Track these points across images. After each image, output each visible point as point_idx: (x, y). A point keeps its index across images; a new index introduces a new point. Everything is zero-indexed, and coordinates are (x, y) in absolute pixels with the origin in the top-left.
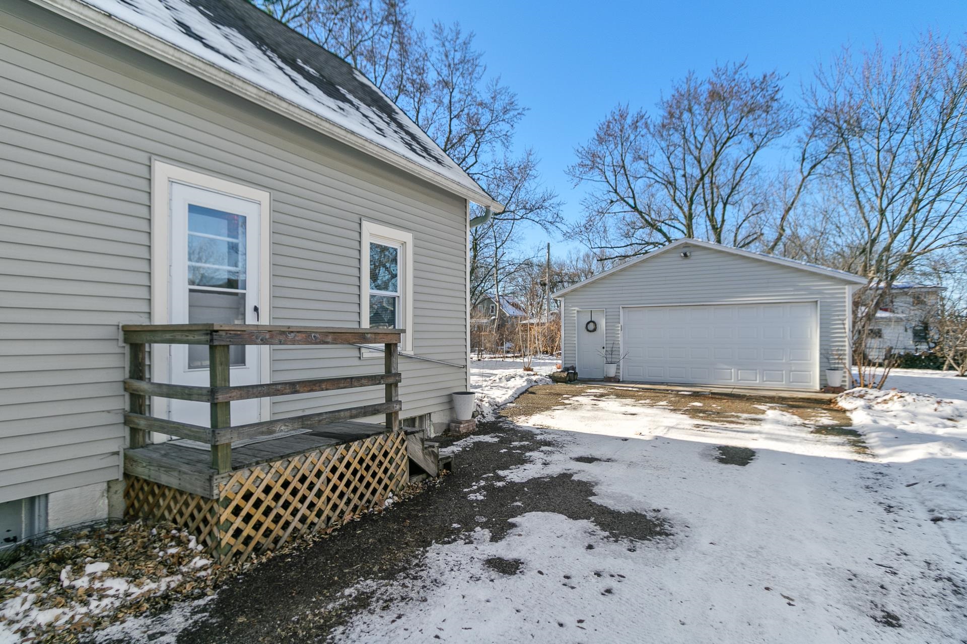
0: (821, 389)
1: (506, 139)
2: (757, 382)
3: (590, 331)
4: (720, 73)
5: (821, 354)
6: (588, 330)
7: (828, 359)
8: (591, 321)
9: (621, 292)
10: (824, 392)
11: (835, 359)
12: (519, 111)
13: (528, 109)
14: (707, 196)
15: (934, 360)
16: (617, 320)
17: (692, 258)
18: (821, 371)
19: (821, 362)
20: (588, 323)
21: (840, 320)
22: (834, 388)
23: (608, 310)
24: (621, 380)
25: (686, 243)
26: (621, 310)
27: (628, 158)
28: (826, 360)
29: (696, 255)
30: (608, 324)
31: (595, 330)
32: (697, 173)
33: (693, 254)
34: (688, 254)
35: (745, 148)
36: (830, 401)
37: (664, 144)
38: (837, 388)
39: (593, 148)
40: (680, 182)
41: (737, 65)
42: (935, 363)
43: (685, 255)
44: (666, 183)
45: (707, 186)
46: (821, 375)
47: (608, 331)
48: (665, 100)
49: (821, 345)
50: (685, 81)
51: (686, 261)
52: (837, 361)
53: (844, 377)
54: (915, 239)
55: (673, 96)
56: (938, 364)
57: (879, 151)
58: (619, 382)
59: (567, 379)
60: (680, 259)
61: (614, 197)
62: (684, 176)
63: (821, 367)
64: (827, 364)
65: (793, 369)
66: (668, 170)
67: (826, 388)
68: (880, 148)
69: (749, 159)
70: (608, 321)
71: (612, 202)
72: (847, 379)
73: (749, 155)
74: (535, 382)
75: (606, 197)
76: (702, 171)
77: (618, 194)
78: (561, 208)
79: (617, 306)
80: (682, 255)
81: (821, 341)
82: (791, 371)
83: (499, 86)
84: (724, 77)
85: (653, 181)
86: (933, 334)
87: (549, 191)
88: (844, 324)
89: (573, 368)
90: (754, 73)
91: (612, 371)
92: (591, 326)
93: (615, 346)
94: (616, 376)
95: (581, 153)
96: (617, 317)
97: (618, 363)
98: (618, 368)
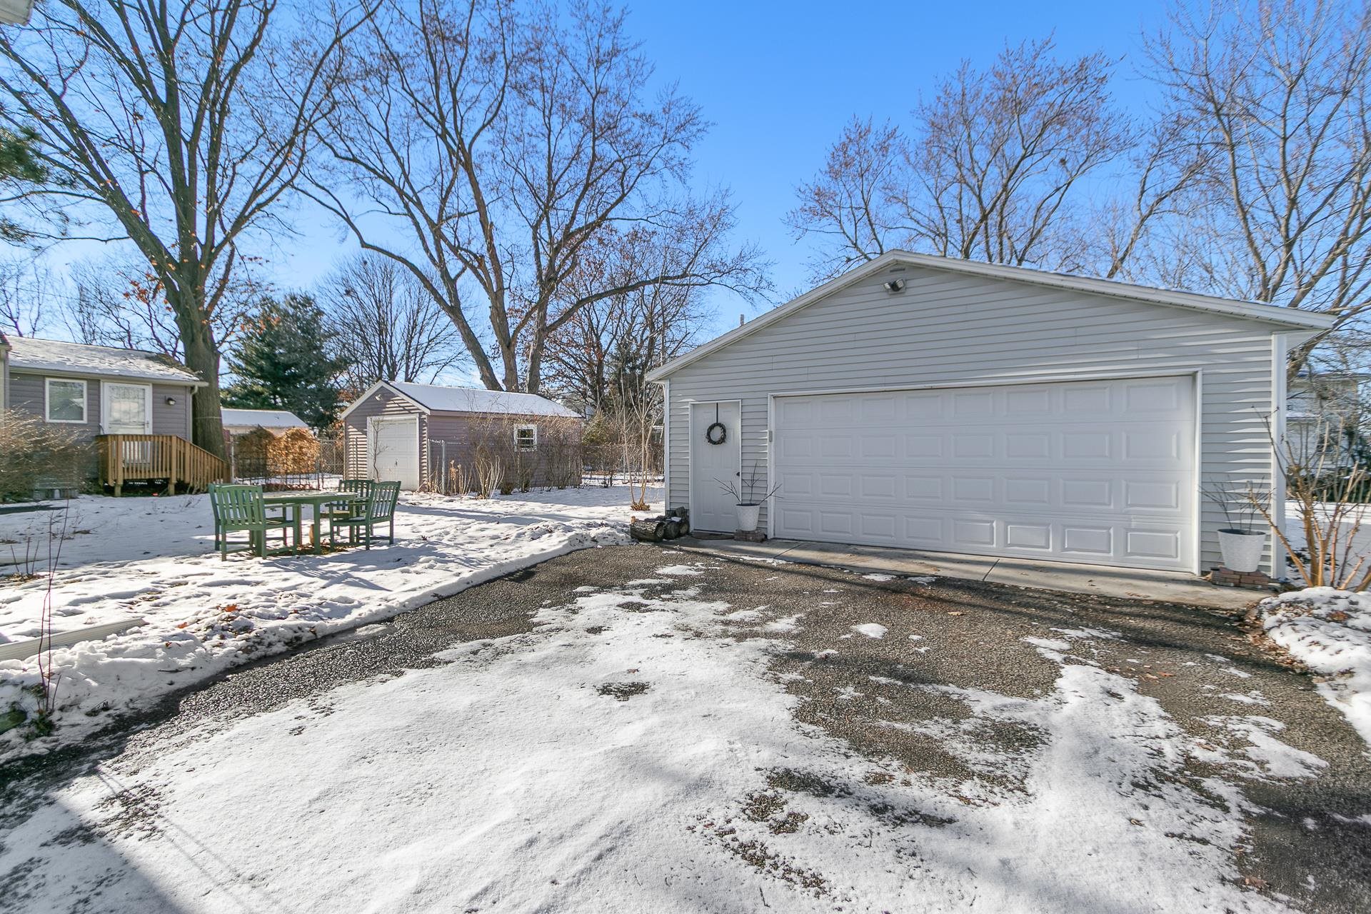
0: (1204, 573)
1: (680, 170)
2: (1049, 553)
3: (714, 443)
4: (1012, 58)
5: (1204, 493)
6: (710, 441)
7: (1223, 505)
8: (717, 425)
9: (769, 367)
10: (1213, 583)
11: (1242, 506)
12: (700, 127)
13: (713, 124)
14: (991, 248)
16: (763, 422)
17: (909, 292)
18: (1203, 533)
19: (1203, 513)
20: (712, 428)
21: (1258, 414)
22: (1241, 574)
23: (746, 402)
24: (770, 536)
25: (897, 262)
26: (771, 405)
27: (876, 199)
28: (1217, 508)
29: (918, 287)
30: (745, 429)
31: (722, 440)
32: (977, 215)
33: (910, 284)
34: (900, 285)
35: (1052, 179)
36: (1239, 622)
37: (931, 182)
38: (1249, 574)
39: (823, 185)
40: (954, 228)
41: (1038, 44)
43: (894, 287)
44: (932, 235)
45: (993, 231)
46: (1203, 542)
47: (746, 443)
48: (926, 104)
49: (1203, 473)
50: (956, 75)
51: (898, 300)
52: (1248, 511)
53: (1267, 548)
55: (939, 98)
57: (1285, 139)
58: (764, 540)
59: (660, 534)
60: (885, 295)
61: (853, 254)
62: (959, 221)
63: (1203, 522)
64: (1223, 518)
65: (1134, 524)
66: (935, 214)
67: (1217, 575)
68: (1288, 133)
69: (1058, 195)
70: (746, 423)
71: (849, 260)
72: (1272, 553)
73: (1058, 189)
74: (594, 540)
75: (840, 254)
76: (983, 209)
77: (860, 251)
78: (771, 269)
79: (763, 395)
80: (888, 286)
81: (1203, 463)
82: (1128, 529)
83: (677, 96)
84: (1017, 64)
85: (914, 233)
87: (752, 244)
88: (1268, 425)
89: (684, 512)
90: (1065, 56)
91: (749, 519)
92: (717, 434)
93: (758, 470)
94: (758, 528)
95: (804, 192)
96: (762, 415)
97: (763, 505)
98: (763, 515)
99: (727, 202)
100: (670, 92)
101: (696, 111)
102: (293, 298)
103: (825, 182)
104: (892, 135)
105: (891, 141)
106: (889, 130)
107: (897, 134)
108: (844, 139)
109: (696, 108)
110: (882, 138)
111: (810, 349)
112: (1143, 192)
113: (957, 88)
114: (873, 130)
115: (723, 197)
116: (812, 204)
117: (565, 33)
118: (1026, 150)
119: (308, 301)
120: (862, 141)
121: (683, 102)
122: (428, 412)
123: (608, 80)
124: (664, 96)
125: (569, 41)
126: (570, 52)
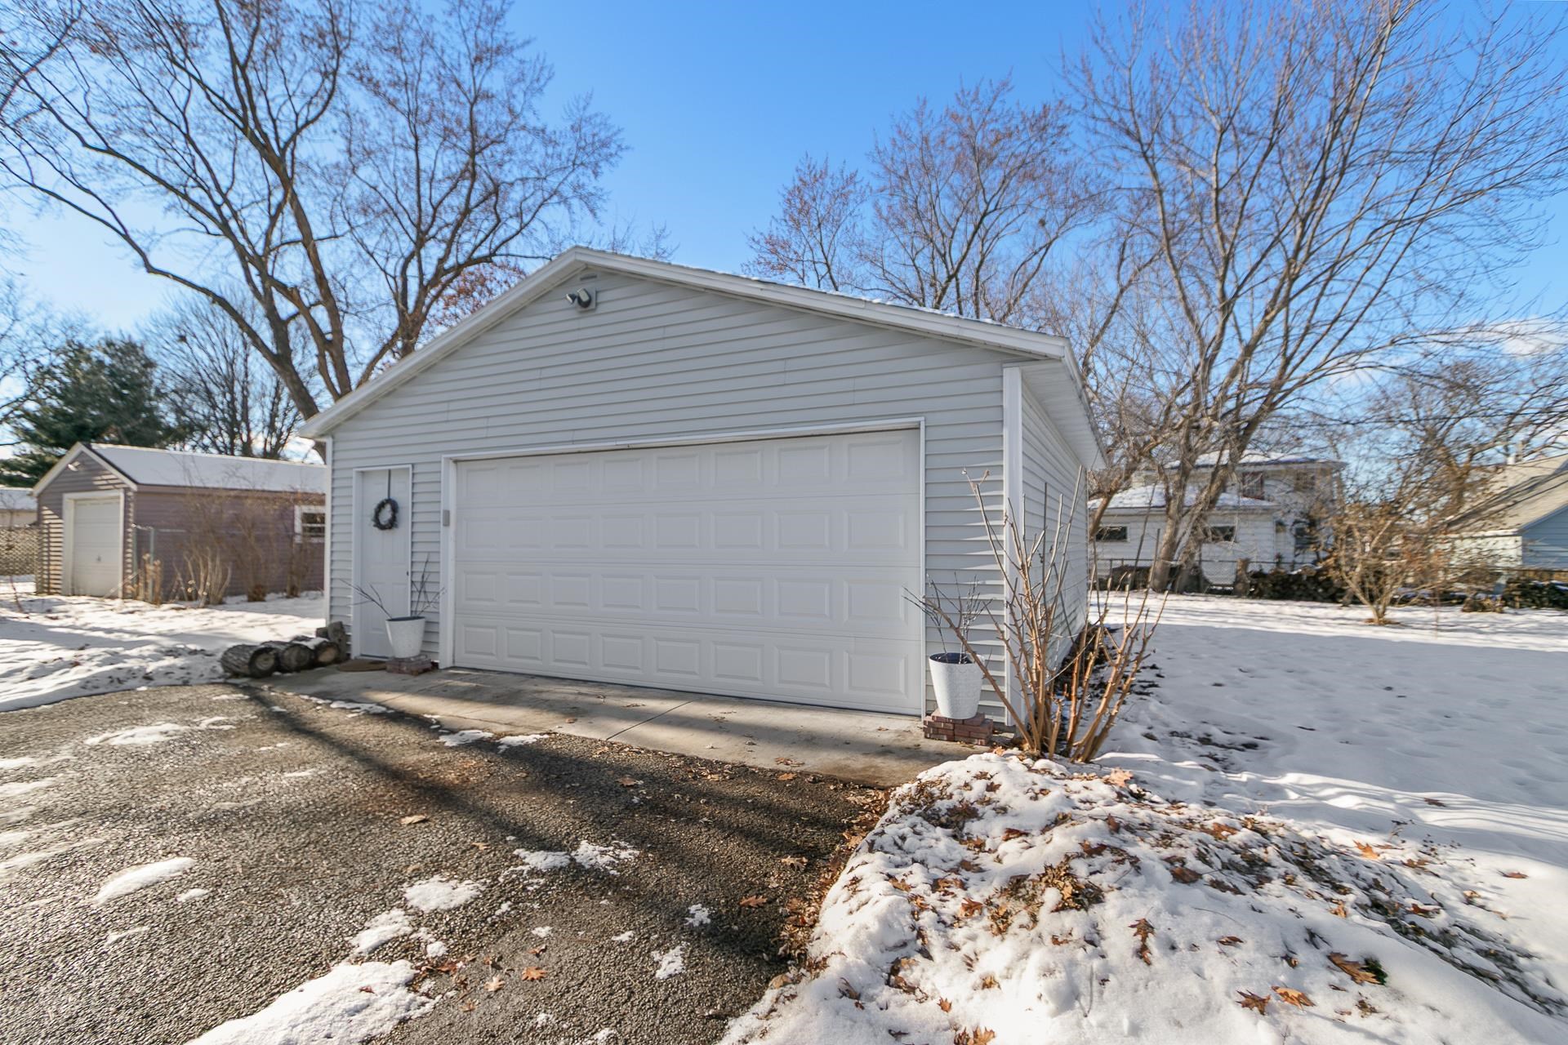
4: (967, 99)
6: (382, 528)
8: (389, 501)
9: (444, 417)
15: (1324, 584)
16: (436, 497)
17: (602, 309)
20: (381, 506)
23: (418, 468)
24: (446, 663)
25: (587, 267)
29: (612, 299)
30: (416, 508)
31: (392, 524)
41: (995, 84)
42: (1326, 590)
43: (579, 301)
47: (419, 528)
48: (881, 147)
51: (589, 320)
54: (1287, 362)
56: (1332, 591)
70: (416, 499)
73: (1037, 253)
79: (438, 457)
80: (569, 299)
81: (927, 556)
86: (1324, 536)
91: (405, 640)
92: (386, 515)
93: (430, 568)
94: (422, 652)
95: (758, 243)
96: (434, 487)
97: (432, 618)
98: (430, 632)
99: (663, 244)
100: (581, 106)
101: (615, 134)
102: (110, 344)
103: (782, 232)
104: (851, 179)
105: (851, 188)
106: (847, 174)
107: (857, 179)
108: (798, 183)
109: (615, 129)
110: (839, 184)
111: (488, 391)
112: (1122, 260)
113: (915, 132)
114: (830, 173)
115: (658, 237)
116: (768, 256)
117: (431, 18)
118: (988, 204)
119: (131, 349)
120: (817, 184)
121: (598, 120)
122: (134, 487)
123: (494, 81)
124: (575, 111)
125: (437, 27)
126: (438, 42)
